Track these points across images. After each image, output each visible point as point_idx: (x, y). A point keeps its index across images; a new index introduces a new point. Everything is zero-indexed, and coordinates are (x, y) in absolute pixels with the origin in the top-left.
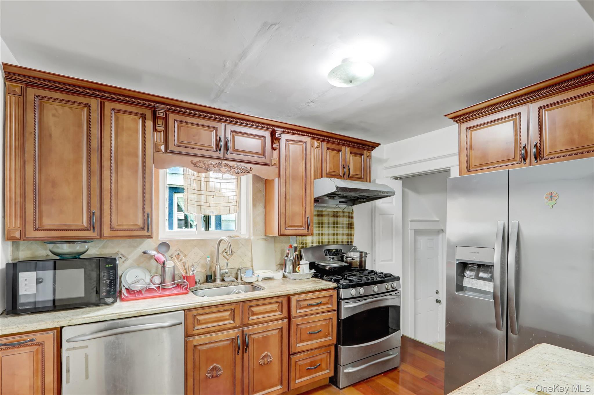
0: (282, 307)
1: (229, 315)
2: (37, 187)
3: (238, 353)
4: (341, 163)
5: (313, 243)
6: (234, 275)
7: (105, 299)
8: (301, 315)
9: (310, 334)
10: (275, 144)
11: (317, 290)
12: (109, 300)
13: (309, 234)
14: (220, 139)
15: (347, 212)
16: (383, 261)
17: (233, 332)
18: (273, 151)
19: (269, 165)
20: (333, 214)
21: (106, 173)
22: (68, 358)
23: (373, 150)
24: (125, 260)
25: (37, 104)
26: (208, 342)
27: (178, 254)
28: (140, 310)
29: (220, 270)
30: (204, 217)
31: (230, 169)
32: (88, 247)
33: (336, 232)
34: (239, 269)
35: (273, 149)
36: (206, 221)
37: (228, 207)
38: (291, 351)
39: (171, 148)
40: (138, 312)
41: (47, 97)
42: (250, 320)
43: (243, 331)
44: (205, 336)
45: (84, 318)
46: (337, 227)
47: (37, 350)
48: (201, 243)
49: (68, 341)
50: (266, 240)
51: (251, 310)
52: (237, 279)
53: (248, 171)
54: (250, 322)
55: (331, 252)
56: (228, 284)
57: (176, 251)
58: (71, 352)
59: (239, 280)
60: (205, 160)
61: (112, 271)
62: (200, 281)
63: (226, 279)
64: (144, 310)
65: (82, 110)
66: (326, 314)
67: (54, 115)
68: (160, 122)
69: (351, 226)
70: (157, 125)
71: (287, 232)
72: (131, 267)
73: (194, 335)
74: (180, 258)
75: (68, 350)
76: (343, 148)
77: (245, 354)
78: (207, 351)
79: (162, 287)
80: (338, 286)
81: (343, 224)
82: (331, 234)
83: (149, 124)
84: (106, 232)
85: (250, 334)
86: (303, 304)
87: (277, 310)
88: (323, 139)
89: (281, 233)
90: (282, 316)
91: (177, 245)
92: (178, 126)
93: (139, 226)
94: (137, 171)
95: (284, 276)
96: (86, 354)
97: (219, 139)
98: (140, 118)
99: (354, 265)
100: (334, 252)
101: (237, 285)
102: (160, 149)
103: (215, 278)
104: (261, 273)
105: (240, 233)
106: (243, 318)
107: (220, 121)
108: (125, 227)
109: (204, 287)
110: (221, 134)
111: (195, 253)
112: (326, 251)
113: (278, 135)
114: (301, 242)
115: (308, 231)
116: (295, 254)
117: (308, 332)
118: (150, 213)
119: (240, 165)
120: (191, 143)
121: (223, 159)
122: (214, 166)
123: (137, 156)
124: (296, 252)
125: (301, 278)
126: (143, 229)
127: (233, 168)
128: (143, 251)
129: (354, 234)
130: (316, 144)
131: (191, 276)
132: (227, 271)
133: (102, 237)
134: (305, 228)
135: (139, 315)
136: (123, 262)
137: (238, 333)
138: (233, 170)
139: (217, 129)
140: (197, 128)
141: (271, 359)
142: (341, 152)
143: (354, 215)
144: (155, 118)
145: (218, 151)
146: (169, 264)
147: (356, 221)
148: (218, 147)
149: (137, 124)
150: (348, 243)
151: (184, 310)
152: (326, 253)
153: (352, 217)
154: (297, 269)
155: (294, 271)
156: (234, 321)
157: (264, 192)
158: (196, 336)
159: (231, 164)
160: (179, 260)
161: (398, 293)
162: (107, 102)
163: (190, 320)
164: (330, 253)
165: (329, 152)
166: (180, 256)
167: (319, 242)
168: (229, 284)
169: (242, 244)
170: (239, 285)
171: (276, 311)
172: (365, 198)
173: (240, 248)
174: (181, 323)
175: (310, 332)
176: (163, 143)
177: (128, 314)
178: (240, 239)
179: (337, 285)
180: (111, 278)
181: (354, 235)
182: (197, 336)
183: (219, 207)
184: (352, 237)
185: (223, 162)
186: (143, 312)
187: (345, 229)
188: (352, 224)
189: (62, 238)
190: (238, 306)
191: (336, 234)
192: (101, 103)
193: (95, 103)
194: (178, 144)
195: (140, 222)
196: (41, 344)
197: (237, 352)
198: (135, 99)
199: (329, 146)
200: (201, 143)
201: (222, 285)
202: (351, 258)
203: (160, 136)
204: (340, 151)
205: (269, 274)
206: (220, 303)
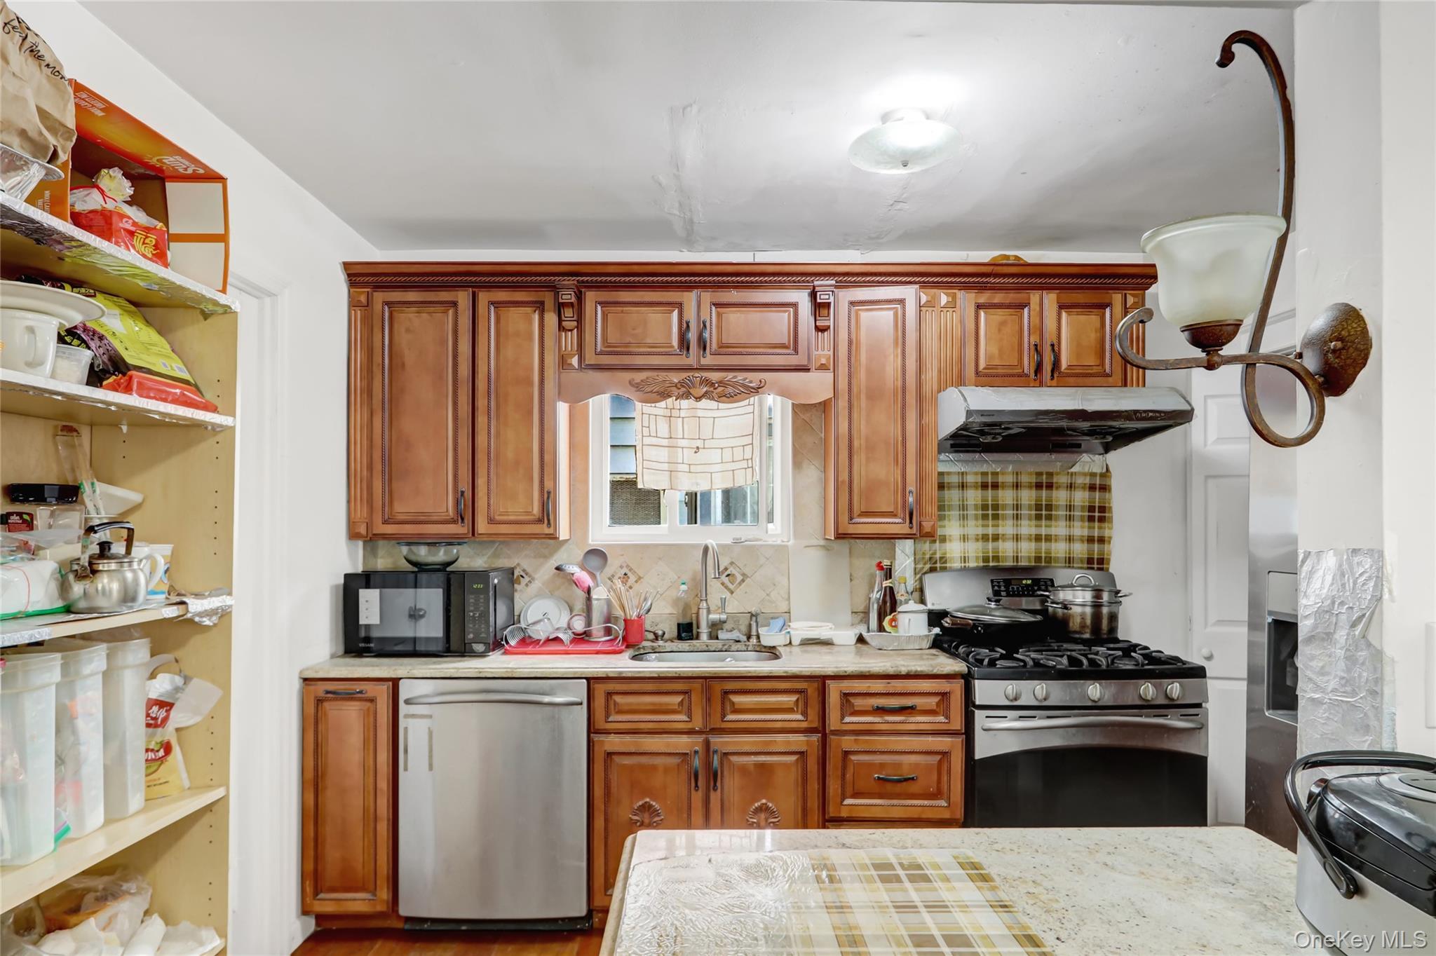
0: (806, 704)
1: (679, 704)
2: (387, 452)
3: (696, 786)
4: (1026, 340)
5: (965, 559)
6: (744, 628)
7: (473, 644)
8: (853, 729)
9: (880, 781)
10: (820, 318)
11: (903, 673)
12: (478, 648)
13: (915, 534)
14: (688, 323)
15: (1085, 474)
16: (1220, 622)
17: (684, 739)
18: (820, 333)
19: (809, 369)
20: (1034, 480)
21: (481, 420)
22: (406, 729)
23: (1151, 285)
24: (530, 582)
25: (387, 314)
26: (633, 751)
27: (625, 574)
28: (511, 668)
29: (709, 612)
30: (687, 494)
31: (712, 389)
32: (458, 551)
33: (1043, 531)
34: (753, 615)
35: (820, 329)
36: (689, 505)
37: (732, 472)
38: (829, 813)
39: (590, 359)
40: (509, 670)
41: (399, 302)
42: (725, 721)
43: (707, 744)
44: (628, 738)
45: (430, 669)
46: (1049, 518)
47: (368, 709)
48: (671, 552)
49: (407, 702)
50: (828, 550)
51: (730, 699)
52: (749, 637)
53: (754, 389)
54: (724, 725)
55: (1015, 587)
56: (724, 645)
57: (621, 567)
58: (411, 721)
59: (754, 640)
60: (658, 376)
61: (482, 596)
62: (664, 633)
63: (722, 635)
64: (520, 668)
65: (446, 312)
66: (930, 739)
67: (408, 330)
68: (568, 313)
69: (1099, 514)
70: (563, 318)
71: (852, 529)
72: (539, 595)
73: (608, 732)
74: (628, 584)
75: (407, 716)
76: (1034, 297)
77: (712, 794)
78: (631, 769)
79: (582, 638)
80: (969, 671)
81: (1070, 507)
82: (1027, 537)
83: (551, 319)
84: (482, 527)
85: (724, 751)
86: (859, 703)
87: (793, 709)
88: (965, 283)
89: (840, 532)
90: (804, 725)
91: (622, 555)
92: (603, 312)
93: (534, 515)
94: (530, 412)
95: (861, 640)
96: (429, 728)
97: (685, 325)
98: (535, 311)
99: (1075, 624)
100: (1027, 585)
101: (745, 651)
102: (571, 364)
103: (698, 630)
104: (801, 629)
105: (767, 532)
106: (710, 715)
107: (689, 287)
108: (512, 518)
109: (669, 646)
110: (691, 314)
111: (658, 575)
112: (999, 582)
113: (822, 297)
114: (928, 556)
115: (911, 528)
116: (884, 586)
117: (876, 776)
118: (552, 490)
119: (735, 377)
120: (628, 345)
121: (697, 369)
122: (676, 386)
123: (531, 384)
124: (886, 580)
125: (895, 645)
126: (540, 521)
127: (719, 386)
128: (556, 565)
129: (1110, 538)
130: (944, 299)
131: (634, 620)
132: (724, 617)
133: (476, 535)
134: (904, 519)
135: (510, 675)
136: (527, 585)
137: (696, 744)
138: (720, 389)
139: (680, 306)
140: (640, 310)
141: (776, 818)
142: (1026, 310)
143: (1115, 483)
144: (560, 307)
145: (685, 352)
146: (600, 594)
147: (1119, 500)
148: (684, 344)
149: (530, 322)
150: (1088, 563)
151: (588, 679)
152: (996, 588)
153: (1105, 488)
154: (886, 623)
155: (881, 628)
156: (689, 718)
157: (822, 433)
158: (610, 733)
159: (715, 376)
160: (627, 587)
161: (1197, 715)
162: (483, 291)
163: (599, 702)
164: (1013, 588)
165: (985, 313)
166: (629, 578)
167: (986, 559)
168: (726, 647)
169: (766, 558)
170: (747, 651)
171: (790, 710)
172: (1110, 434)
173: (761, 566)
174: (581, 704)
175: (881, 776)
176: (577, 351)
177: (492, 672)
178: (762, 546)
179: (966, 670)
180: (482, 608)
181: (1109, 542)
182: (612, 735)
183: (711, 473)
184: (1106, 546)
185: (697, 375)
186: (516, 672)
187: (1077, 524)
188: (1103, 509)
189: (420, 535)
190: (697, 685)
191: (1043, 537)
192: (474, 294)
193: (463, 298)
194: (603, 349)
195: (536, 509)
196: (372, 700)
197: (693, 784)
198: (526, 277)
199: (984, 298)
200: (649, 340)
201: (709, 647)
202: (1060, 606)
203: (570, 340)
204: (1022, 306)
205: (824, 632)
206: (657, 673)
